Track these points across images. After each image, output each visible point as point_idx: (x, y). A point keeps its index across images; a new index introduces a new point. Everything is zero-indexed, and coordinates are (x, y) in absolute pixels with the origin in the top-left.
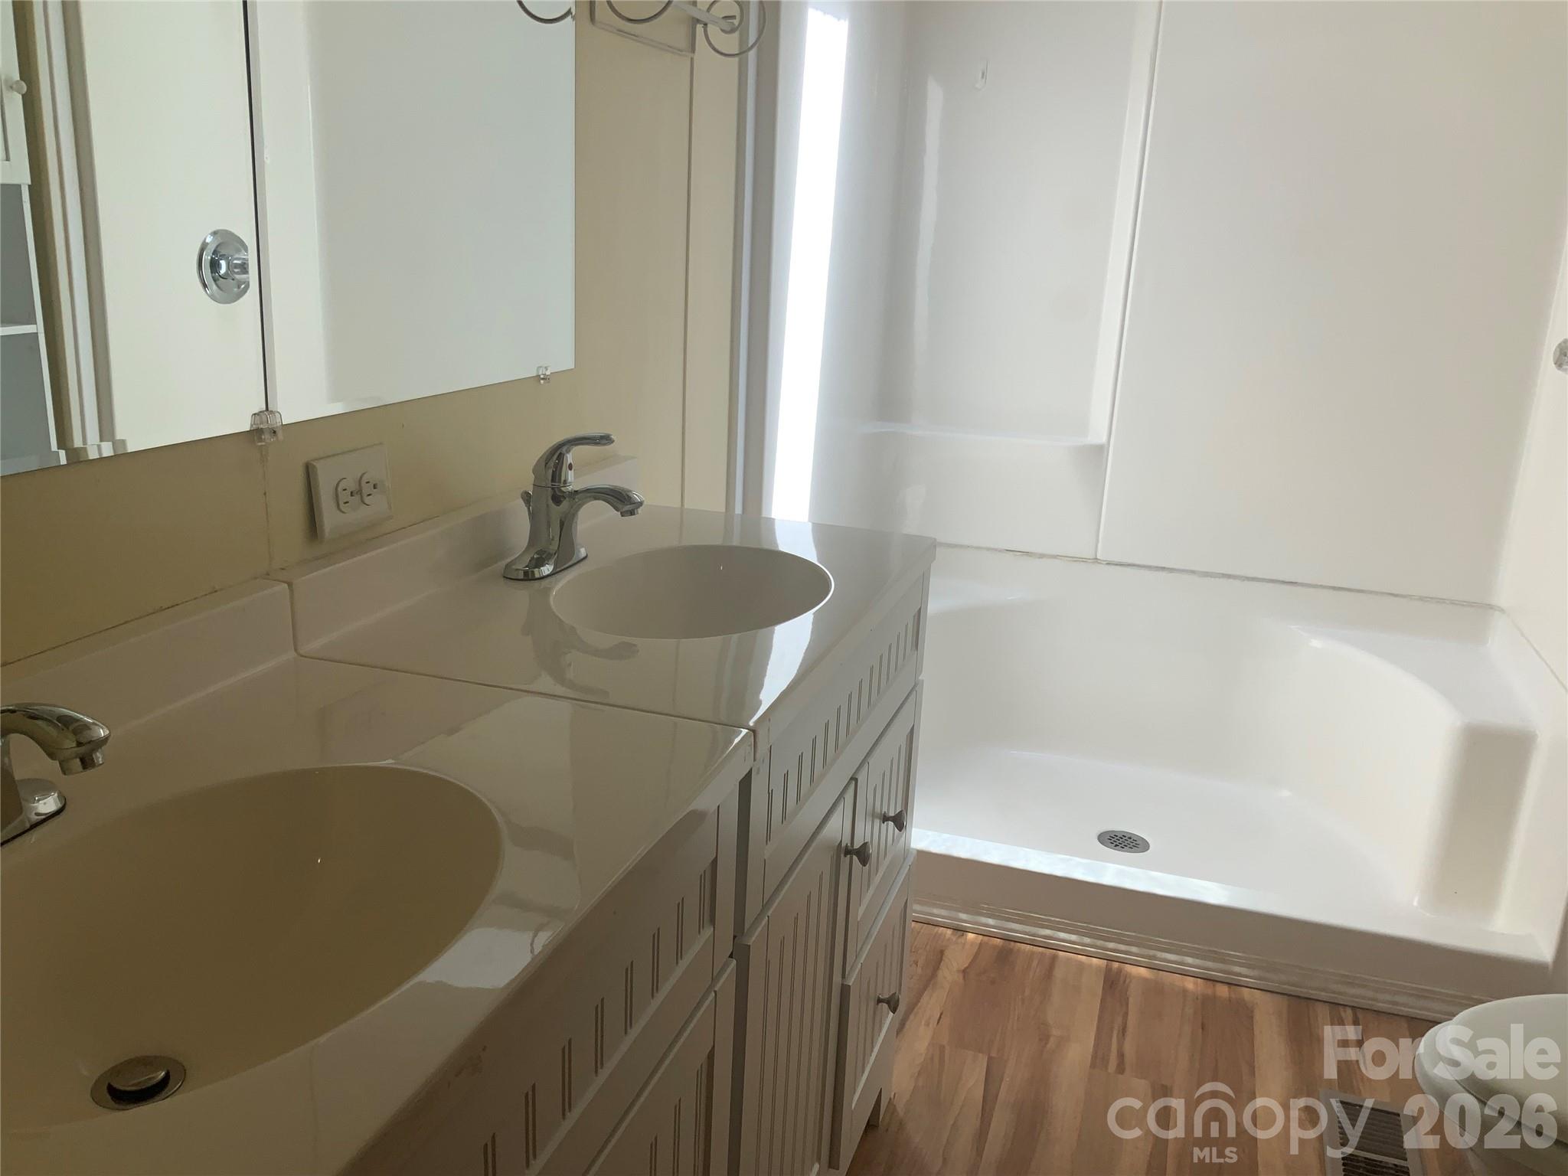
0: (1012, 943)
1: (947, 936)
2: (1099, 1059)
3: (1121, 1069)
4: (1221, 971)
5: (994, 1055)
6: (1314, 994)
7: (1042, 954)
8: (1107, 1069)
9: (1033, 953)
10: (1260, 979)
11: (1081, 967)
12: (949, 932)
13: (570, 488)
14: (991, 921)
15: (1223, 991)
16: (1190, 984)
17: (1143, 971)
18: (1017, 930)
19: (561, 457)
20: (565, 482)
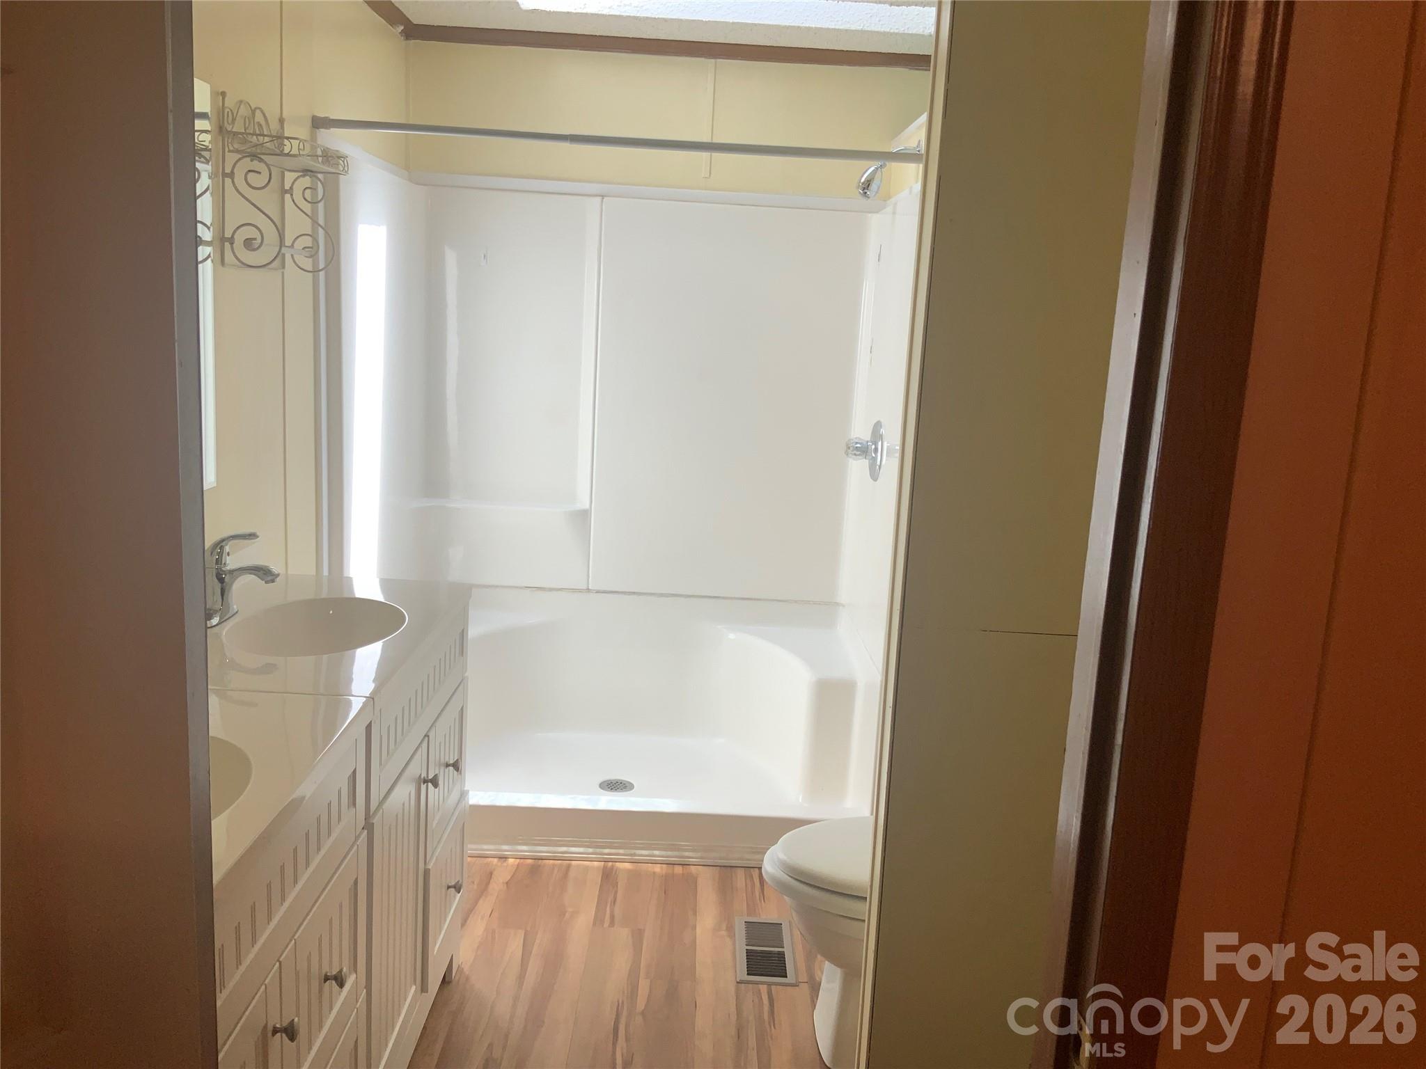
0: (540, 861)
1: (494, 863)
2: (598, 920)
3: (612, 923)
4: (676, 857)
5: (529, 929)
6: (734, 863)
7: (561, 865)
8: (603, 925)
9: (554, 865)
10: (701, 858)
11: (587, 868)
12: (496, 860)
13: (228, 568)
14: (525, 848)
15: (678, 870)
16: (657, 869)
17: (627, 866)
18: (543, 851)
19: (222, 548)
20: (225, 564)
